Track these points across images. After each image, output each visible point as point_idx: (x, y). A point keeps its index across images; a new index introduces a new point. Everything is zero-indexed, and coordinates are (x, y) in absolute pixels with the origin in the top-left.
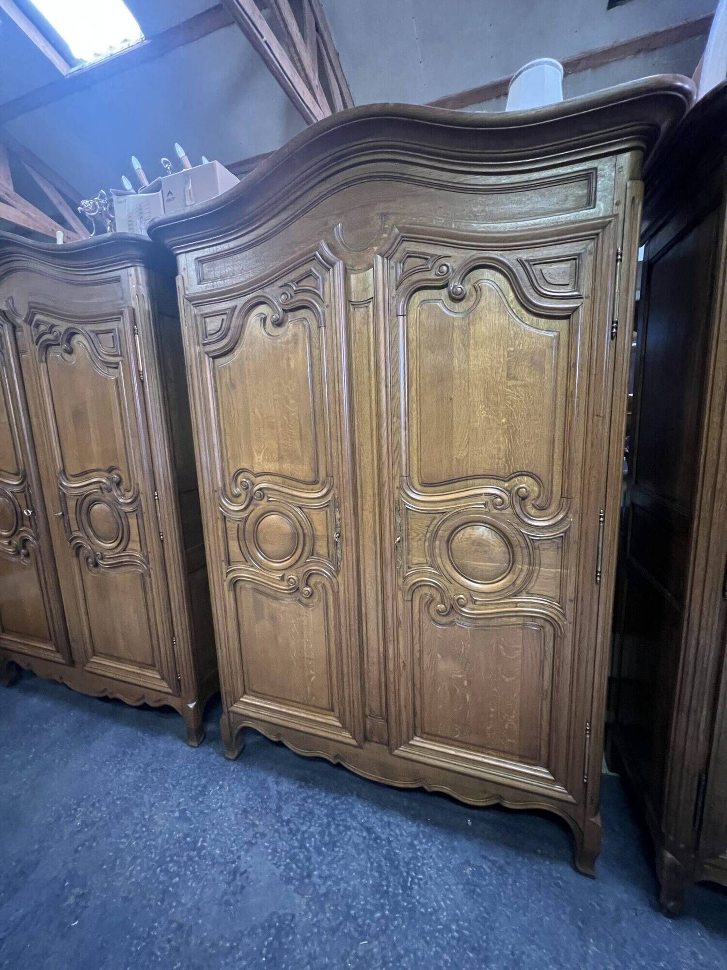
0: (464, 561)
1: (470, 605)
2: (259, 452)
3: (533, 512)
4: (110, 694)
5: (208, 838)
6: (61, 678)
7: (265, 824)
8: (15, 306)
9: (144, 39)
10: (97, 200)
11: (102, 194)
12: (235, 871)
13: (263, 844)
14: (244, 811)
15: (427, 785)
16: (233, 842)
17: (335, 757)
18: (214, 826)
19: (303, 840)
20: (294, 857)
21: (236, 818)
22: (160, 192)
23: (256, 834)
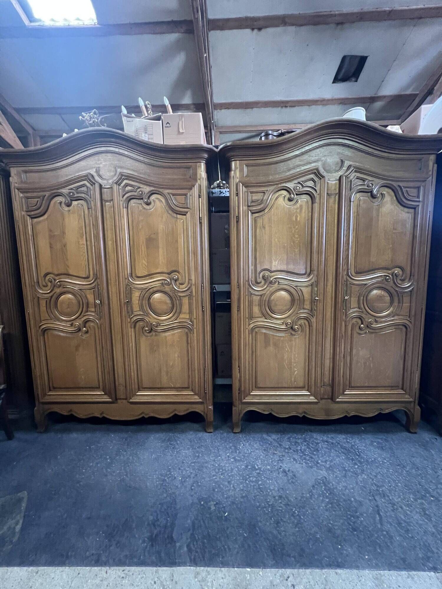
0: (375, 304)
1: (375, 323)
2: (275, 261)
3: (400, 282)
4: (146, 415)
5: (258, 464)
6: (102, 413)
7: (280, 452)
8: (101, 173)
9: (96, 23)
10: (92, 115)
11: (95, 111)
12: (284, 471)
13: (287, 459)
14: (265, 450)
15: (349, 413)
16: (272, 462)
17: (302, 413)
18: (256, 459)
19: (303, 452)
20: (305, 459)
21: (263, 453)
22: (161, 121)
23: (279, 456)
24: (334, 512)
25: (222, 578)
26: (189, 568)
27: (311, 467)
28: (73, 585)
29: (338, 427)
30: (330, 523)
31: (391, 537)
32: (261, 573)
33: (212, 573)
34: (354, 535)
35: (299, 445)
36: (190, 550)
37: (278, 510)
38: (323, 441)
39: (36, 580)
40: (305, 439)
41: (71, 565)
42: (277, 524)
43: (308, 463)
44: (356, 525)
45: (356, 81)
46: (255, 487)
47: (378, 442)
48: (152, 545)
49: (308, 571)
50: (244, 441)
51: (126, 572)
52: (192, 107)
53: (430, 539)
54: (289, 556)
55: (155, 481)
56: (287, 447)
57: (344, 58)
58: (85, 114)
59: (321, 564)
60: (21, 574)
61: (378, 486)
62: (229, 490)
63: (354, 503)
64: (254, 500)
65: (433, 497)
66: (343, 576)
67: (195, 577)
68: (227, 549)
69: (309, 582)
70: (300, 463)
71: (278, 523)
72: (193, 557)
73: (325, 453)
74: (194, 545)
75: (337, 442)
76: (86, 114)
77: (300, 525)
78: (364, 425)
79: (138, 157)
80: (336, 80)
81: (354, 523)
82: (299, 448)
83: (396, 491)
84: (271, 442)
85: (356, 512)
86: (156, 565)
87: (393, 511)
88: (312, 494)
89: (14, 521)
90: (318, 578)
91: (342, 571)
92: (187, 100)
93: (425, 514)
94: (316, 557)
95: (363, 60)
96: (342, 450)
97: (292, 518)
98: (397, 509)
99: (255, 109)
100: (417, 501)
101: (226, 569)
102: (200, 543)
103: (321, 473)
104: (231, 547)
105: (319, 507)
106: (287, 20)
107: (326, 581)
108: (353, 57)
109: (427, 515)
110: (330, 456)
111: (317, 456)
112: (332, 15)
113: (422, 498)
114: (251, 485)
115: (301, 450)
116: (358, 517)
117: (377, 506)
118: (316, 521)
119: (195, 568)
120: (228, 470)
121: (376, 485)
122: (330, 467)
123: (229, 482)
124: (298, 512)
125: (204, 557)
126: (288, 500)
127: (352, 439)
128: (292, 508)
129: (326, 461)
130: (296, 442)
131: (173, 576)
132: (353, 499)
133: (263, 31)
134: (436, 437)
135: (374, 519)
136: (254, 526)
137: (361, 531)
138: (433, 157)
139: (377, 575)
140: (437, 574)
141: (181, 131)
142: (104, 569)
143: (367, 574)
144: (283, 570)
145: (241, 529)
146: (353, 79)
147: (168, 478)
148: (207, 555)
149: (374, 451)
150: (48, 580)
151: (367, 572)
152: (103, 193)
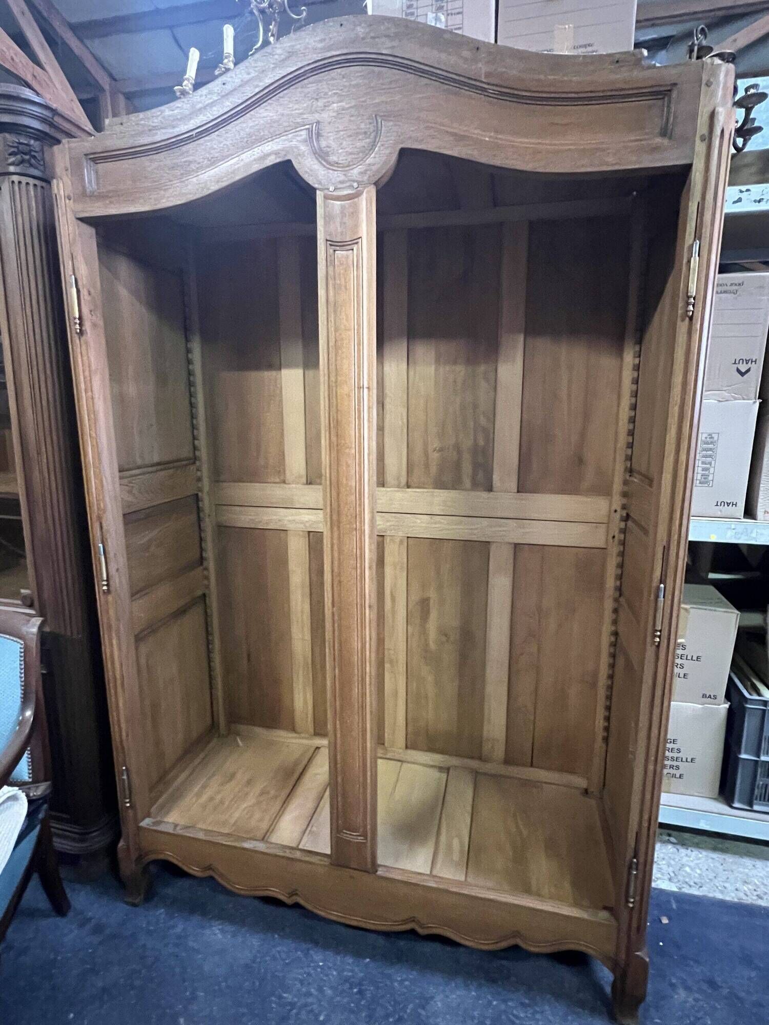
4: (423, 927)
6: (294, 893)
8: (324, 143)
152: (328, 218)
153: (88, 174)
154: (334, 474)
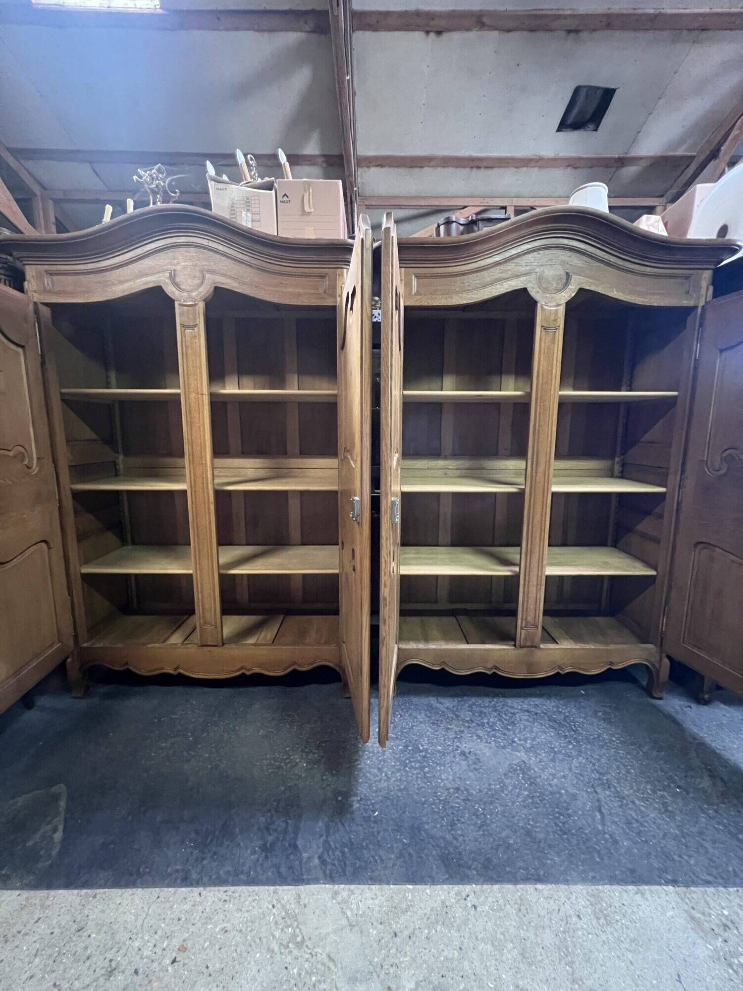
4: (249, 670)
5: (424, 744)
6: (177, 668)
7: (456, 725)
8: (178, 280)
9: (158, 7)
10: (155, 173)
11: (160, 167)
12: (463, 753)
13: (466, 735)
14: (433, 724)
15: (562, 669)
16: (444, 740)
17: (491, 669)
18: (421, 736)
19: (491, 727)
20: (494, 736)
21: (431, 728)
22: (273, 192)
23: (456, 733)
24: (535, 810)
25: (372, 899)
26: (323, 886)
27: (504, 747)
28: (150, 911)
29: (546, 689)
30: (529, 824)
31: (615, 842)
32: (428, 891)
33: (357, 892)
34: (563, 839)
35: (486, 716)
36: (323, 862)
37: (452, 807)
38: (522, 710)
39: (93, 906)
40: (494, 706)
41: (145, 885)
42: (451, 826)
43: (499, 742)
44: (566, 826)
45: (596, 130)
46: (419, 776)
47: (604, 711)
48: (267, 857)
49: (496, 887)
50: (402, 710)
51: (229, 893)
52: (320, 160)
53: (671, 845)
54: (469, 868)
55: (265, 768)
56: (468, 719)
57: (577, 91)
58: (143, 173)
59: (515, 878)
60: (70, 899)
61: (601, 774)
62: (381, 780)
63: (565, 797)
64: (418, 794)
65: (679, 787)
66: (546, 893)
67: (333, 898)
68: (379, 861)
69: (497, 901)
70: (487, 742)
71: (452, 824)
72: (328, 872)
73: (525, 727)
74: (329, 855)
75: (543, 712)
76: (145, 172)
77: (485, 827)
78: (584, 687)
79: (240, 256)
80: (563, 126)
81: (564, 823)
82: (486, 721)
83: (626, 780)
84: (443, 712)
85: (568, 809)
86: (273, 883)
87: (620, 806)
88: (505, 785)
89: (49, 827)
90: (509, 896)
91: (544, 886)
92: (312, 148)
93: (667, 810)
94: (508, 869)
95: (608, 94)
96: (551, 723)
97: (474, 817)
98: (627, 804)
99: (426, 170)
100: (656, 793)
101: (378, 886)
102: (338, 853)
103: (517, 757)
104: (384, 858)
105: (513, 803)
106: (485, 20)
107: (521, 900)
108: (592, 89)
109: (670, 812)
110: (533, 732)
111: (512, 732)
112: (560, 15)
113: (664, 790)
114: (413, 774)
115: (488, 723)
116: (570, 816)
117: (599, 800)
118: (509, 821)
119: (331, 886)
120: (378, 752)
121: (598, 772)
122: (530, 748)
123: (379, 769)
124: (484, 809)
125: (344, 871)
126: (468, 793)
127: (566, 708)
128: (473, 804)
129: (526, 740)
130: (481, 712)
131: (300, 898)
132: (563, 791)
133: (445, 36)
134: (689, 704)
135: (593, 818)
136: (419, 829)
137: (573, 834)
138: (707, 275)
139: (593, 890)
140: (677, 889)
141: (307, 209)
142: (196, 890)
143: (579, 890)
144: (461, 886)
145: (398, 834)
146: (591, 126)
147: (286, 764)
148: (349, 869)
149: (598, 725)
150: (112, 906)
151: (579, 887)
152: (182, 314)
153: (47, 281)
154: (190, 437)
